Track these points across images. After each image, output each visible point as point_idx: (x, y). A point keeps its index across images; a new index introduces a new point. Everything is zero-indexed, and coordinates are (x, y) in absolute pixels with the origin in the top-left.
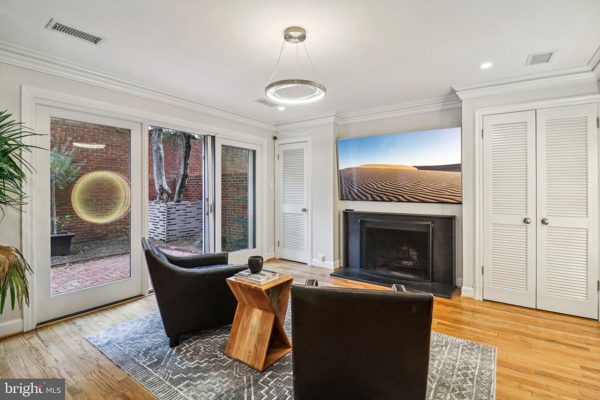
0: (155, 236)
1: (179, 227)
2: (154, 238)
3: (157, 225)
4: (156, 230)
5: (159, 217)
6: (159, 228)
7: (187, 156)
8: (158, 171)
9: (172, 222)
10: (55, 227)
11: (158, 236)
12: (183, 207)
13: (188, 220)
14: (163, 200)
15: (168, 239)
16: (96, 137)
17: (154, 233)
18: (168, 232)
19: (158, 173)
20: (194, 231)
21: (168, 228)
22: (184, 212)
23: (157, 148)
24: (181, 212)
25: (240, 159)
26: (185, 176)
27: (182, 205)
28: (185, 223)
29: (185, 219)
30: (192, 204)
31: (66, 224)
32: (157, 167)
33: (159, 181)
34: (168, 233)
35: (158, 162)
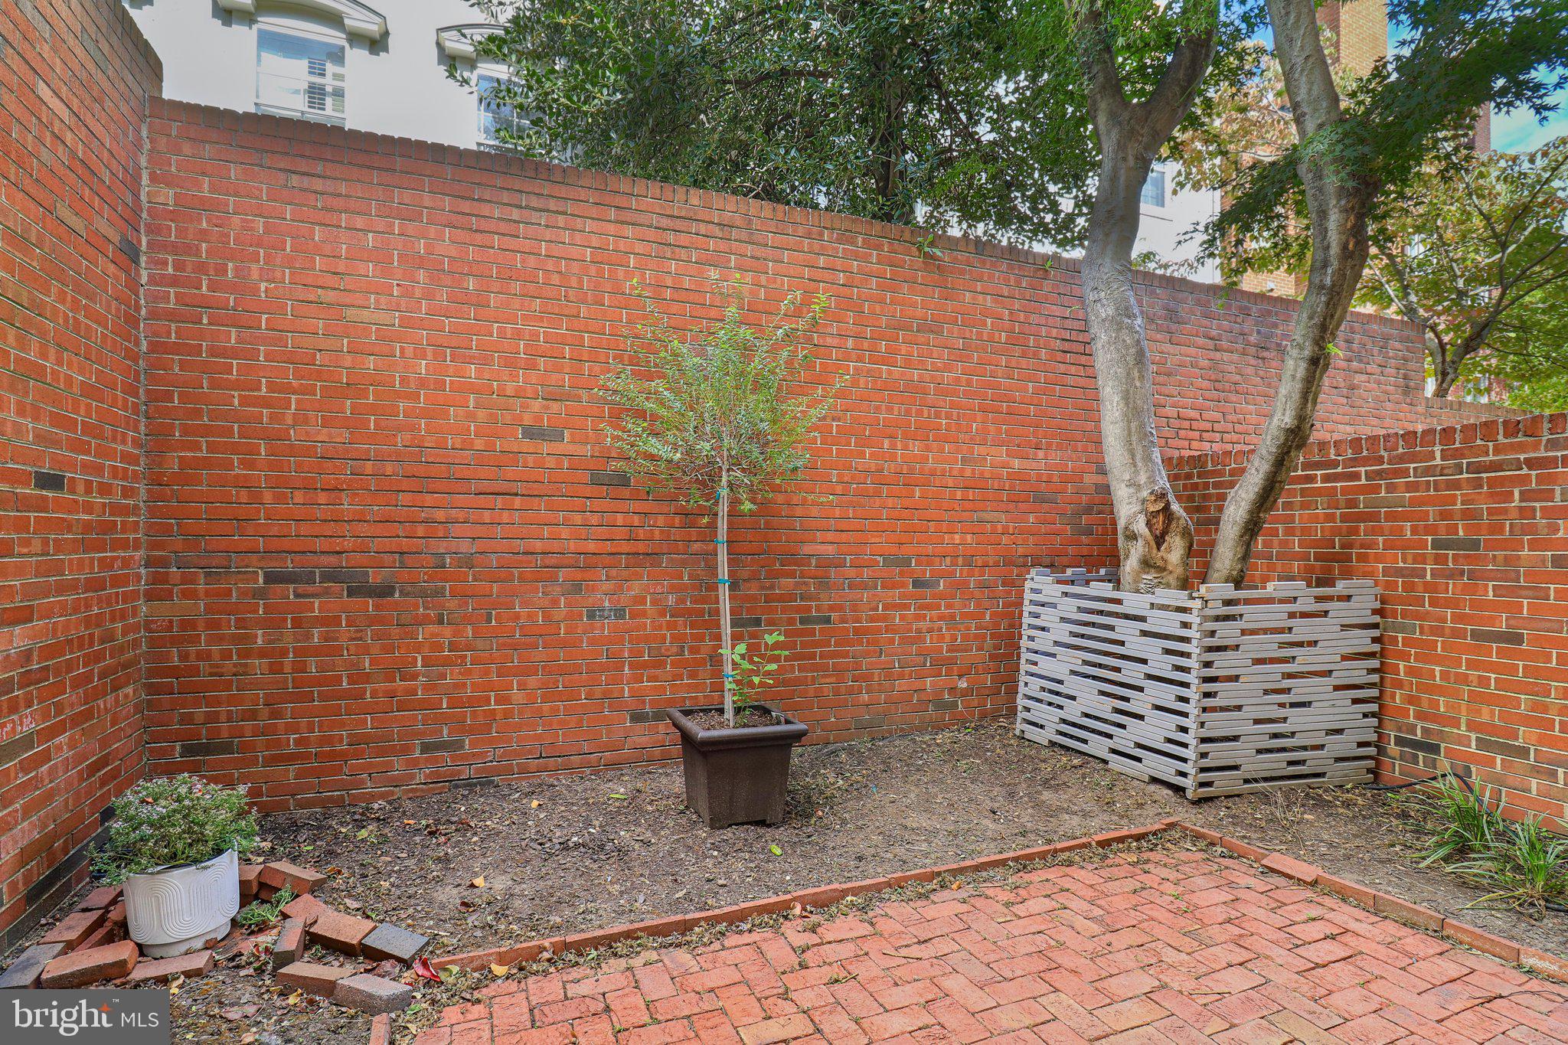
0: (1114, 751)
1: (1257, 722)
2: (1106, 762)
3: (1127, 700)
4: (1123, 727)
5: (1144, 661)
6: (1141, 717)
7: (1332, 316)
8: (1129, 422)
9: (1226, 694)
10: (728, 686)
11: (1139, 760)
12: (1276, 614)
13: (1301, 689)
14: (1164, 569)
15: (1202, 785)
16: (856, 290)
17: (1110, 736)
18: (1205, 747)
19: (1129, 434)
20: (1322, 747)
21: (1202, 724)
22: (1282, 645)
23: (1117, 309)
24: (1268, 645)
25: (1379, 383)
26: (1296, 437)
27: (1269, 601)
28: (1282, 705)
29: (1287, 683)
30: (1319, 599)
31: (768, 673)
32: (1127, 404)
33: (1137, 472)
34: (1204, 755)
35: (1128, 374)
